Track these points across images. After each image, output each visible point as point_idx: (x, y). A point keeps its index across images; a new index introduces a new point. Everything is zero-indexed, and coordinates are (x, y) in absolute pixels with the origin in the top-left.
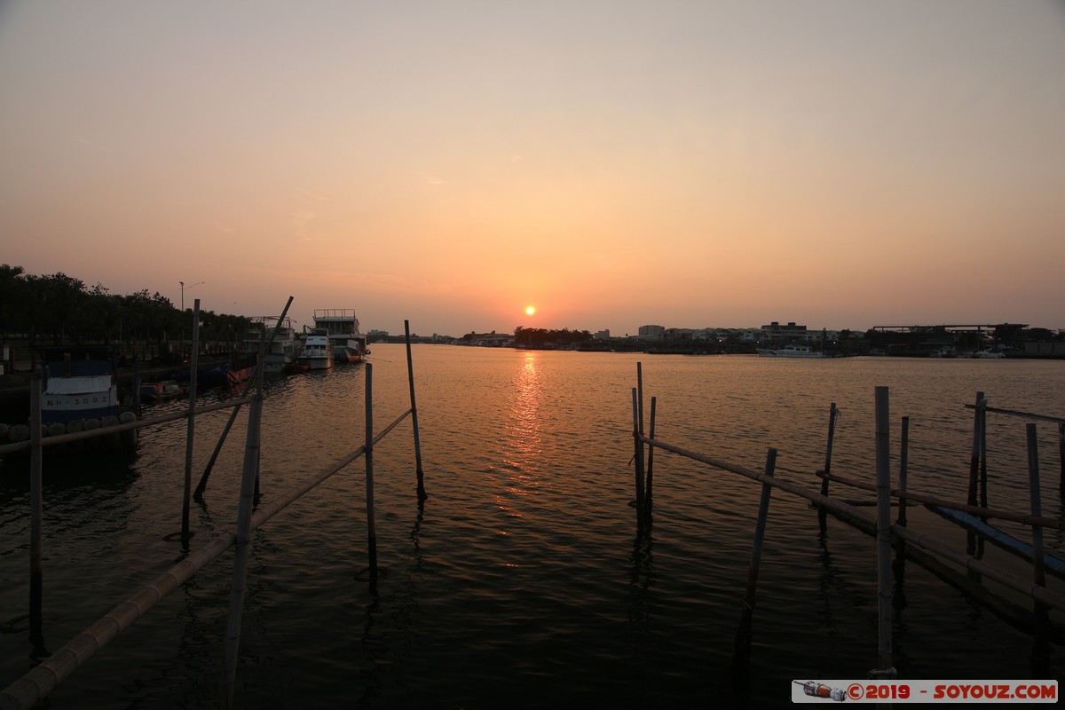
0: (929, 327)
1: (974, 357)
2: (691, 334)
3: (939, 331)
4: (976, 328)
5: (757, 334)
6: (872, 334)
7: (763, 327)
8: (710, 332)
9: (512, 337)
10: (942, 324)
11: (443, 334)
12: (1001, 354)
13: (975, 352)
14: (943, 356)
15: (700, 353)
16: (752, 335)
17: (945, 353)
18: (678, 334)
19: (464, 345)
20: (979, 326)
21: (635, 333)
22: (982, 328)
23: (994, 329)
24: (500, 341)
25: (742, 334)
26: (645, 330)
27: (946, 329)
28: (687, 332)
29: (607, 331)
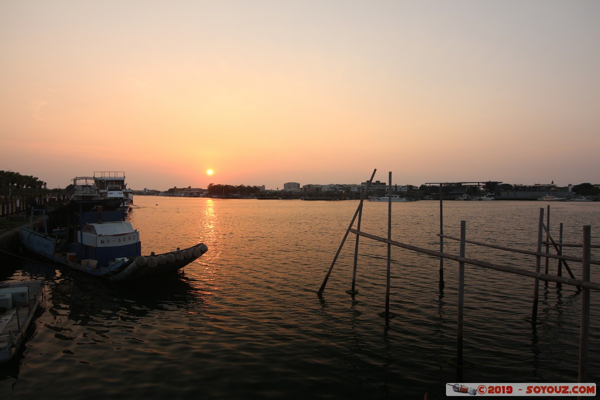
0: (453, 183)
1: (479, 200)
2: (321, 188)
3: (459, 185)
4: (477, 184)
5: (359, 187)
6: (423, 187)
7: (362, 183)
8: (332, 186)
9: (205, 190)
10: (460, 182)
11: (151, 189)
12: (492, 198)
13: (480, 197)
14: (465, 200)
15: (335, 200)
16: (356, 188)
17: (466, 198)
18: (313, 188)
19: (170, 196)
20: (479, 183)
21: (281, 188)
22: (480, 184)
23: (485, 184)
24: (198, 193)
25: (351, 188)
26: (288, 185)
27: (462, 184)
28: (318, 187)
29: (264, 186)
